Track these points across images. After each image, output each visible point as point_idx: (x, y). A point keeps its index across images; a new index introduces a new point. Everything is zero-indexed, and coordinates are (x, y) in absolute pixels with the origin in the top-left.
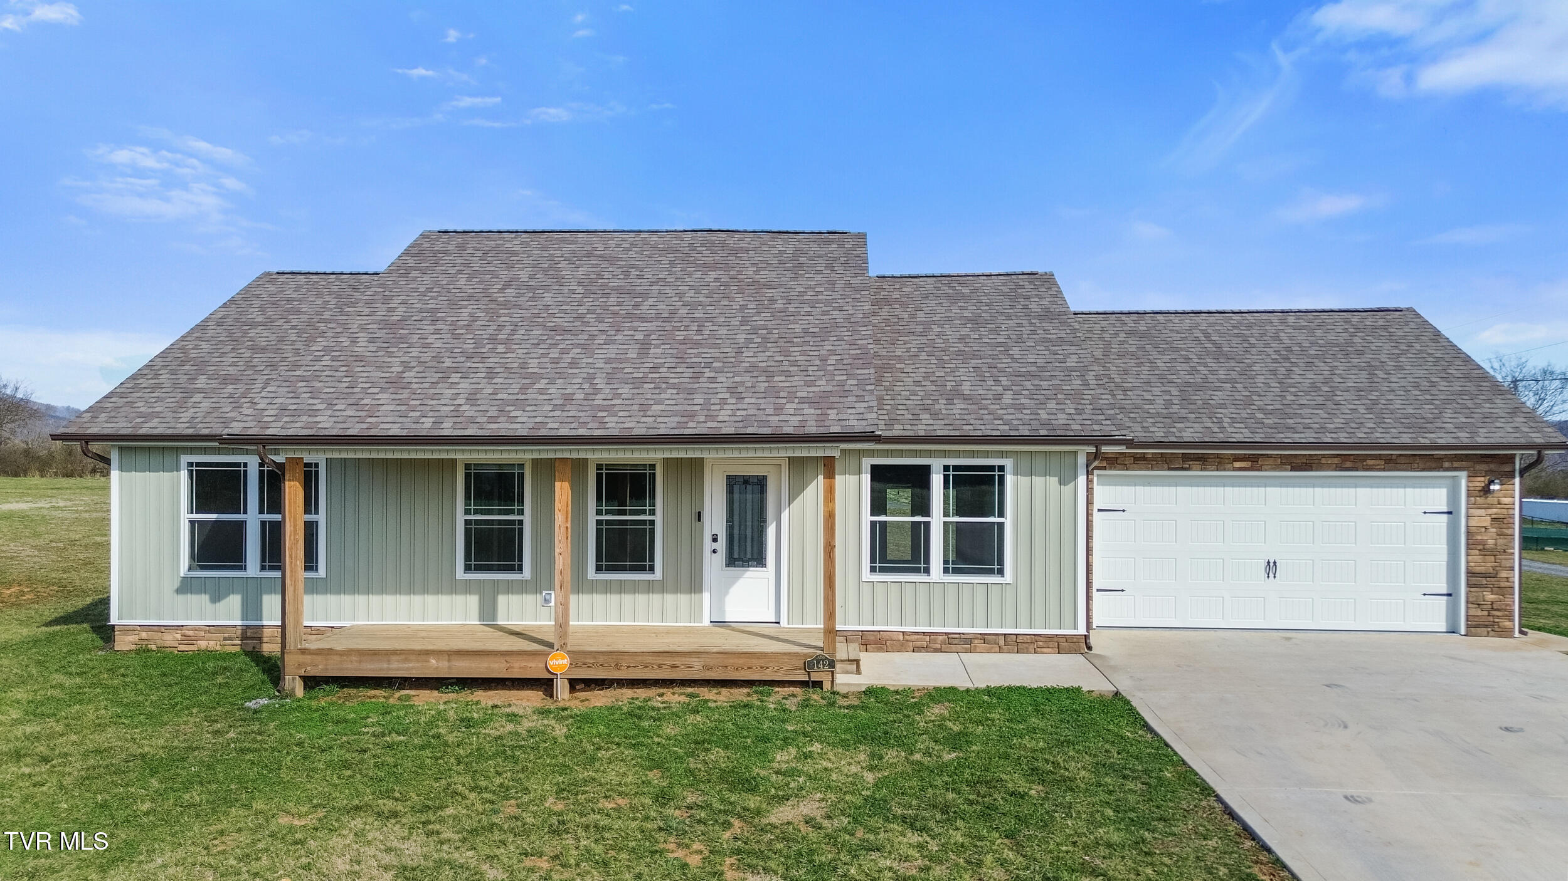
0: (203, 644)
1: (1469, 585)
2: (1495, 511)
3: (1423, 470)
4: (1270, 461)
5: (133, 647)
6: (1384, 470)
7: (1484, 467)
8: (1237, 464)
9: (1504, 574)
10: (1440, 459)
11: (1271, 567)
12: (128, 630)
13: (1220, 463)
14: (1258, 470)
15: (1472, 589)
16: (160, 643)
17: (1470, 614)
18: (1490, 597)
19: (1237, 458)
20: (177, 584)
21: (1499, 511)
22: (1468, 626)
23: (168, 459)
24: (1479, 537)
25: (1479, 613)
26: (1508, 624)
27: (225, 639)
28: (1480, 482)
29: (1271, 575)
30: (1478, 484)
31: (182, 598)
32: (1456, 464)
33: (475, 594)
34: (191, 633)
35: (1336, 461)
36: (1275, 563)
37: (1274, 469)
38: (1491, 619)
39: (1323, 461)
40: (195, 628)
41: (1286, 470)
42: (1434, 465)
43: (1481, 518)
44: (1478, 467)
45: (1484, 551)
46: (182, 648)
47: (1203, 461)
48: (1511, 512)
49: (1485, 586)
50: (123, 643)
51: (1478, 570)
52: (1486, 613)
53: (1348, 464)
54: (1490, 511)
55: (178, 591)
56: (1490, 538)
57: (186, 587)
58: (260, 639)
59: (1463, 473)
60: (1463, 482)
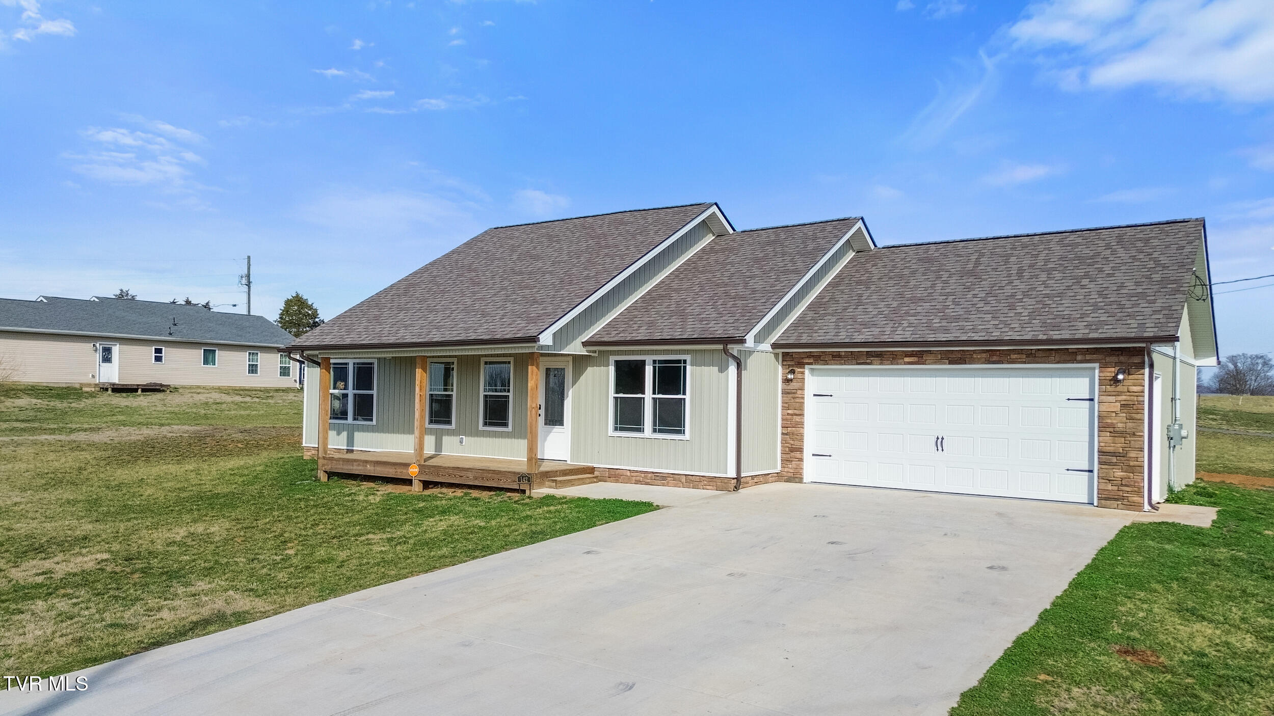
1: (1100, 463)
2: (1124, 397)
3: (1058, 362)
4: (933, 357)
6: (1025, 363)
7: (1114, 359)
8: (907, 360)
9: (1133, 454)
10: (1076, 352)
11: (939, 443)
12: (307, 449)
13: (894, 359)
14: (923, 364)
15: (1103, 467)
17: (1100, 488)
18: (1119, 474)
19: (907, 355)
21: (1128, 398)
22: (1099, 499)
24: (1109, 421)
25: (1110, 487)
26: (1136, 499)
28: (1110, 372)
29: (940, 448)
30: (1109, 374)
32: (1088, 357)
33: (433, 435)
35: (984, 355)
36: (943, 439)
37: (935, 363)
38: (1121, 493)
39: (975, 356)
41: (945, 363)
42: (1068, 358)
43: (1113, 404)
44: (1108, 359)
45: (1116, 433)
47: (881, 357)
48: (1140, 399)
49: (1115, 464)
51: (1110, 449)
52: (1116, 488)
53: (995, 358)
54: (1120, 398)
56: (1120, 422)
57: (329, 427)
59: (1097, 365)
60: (1097, 371)
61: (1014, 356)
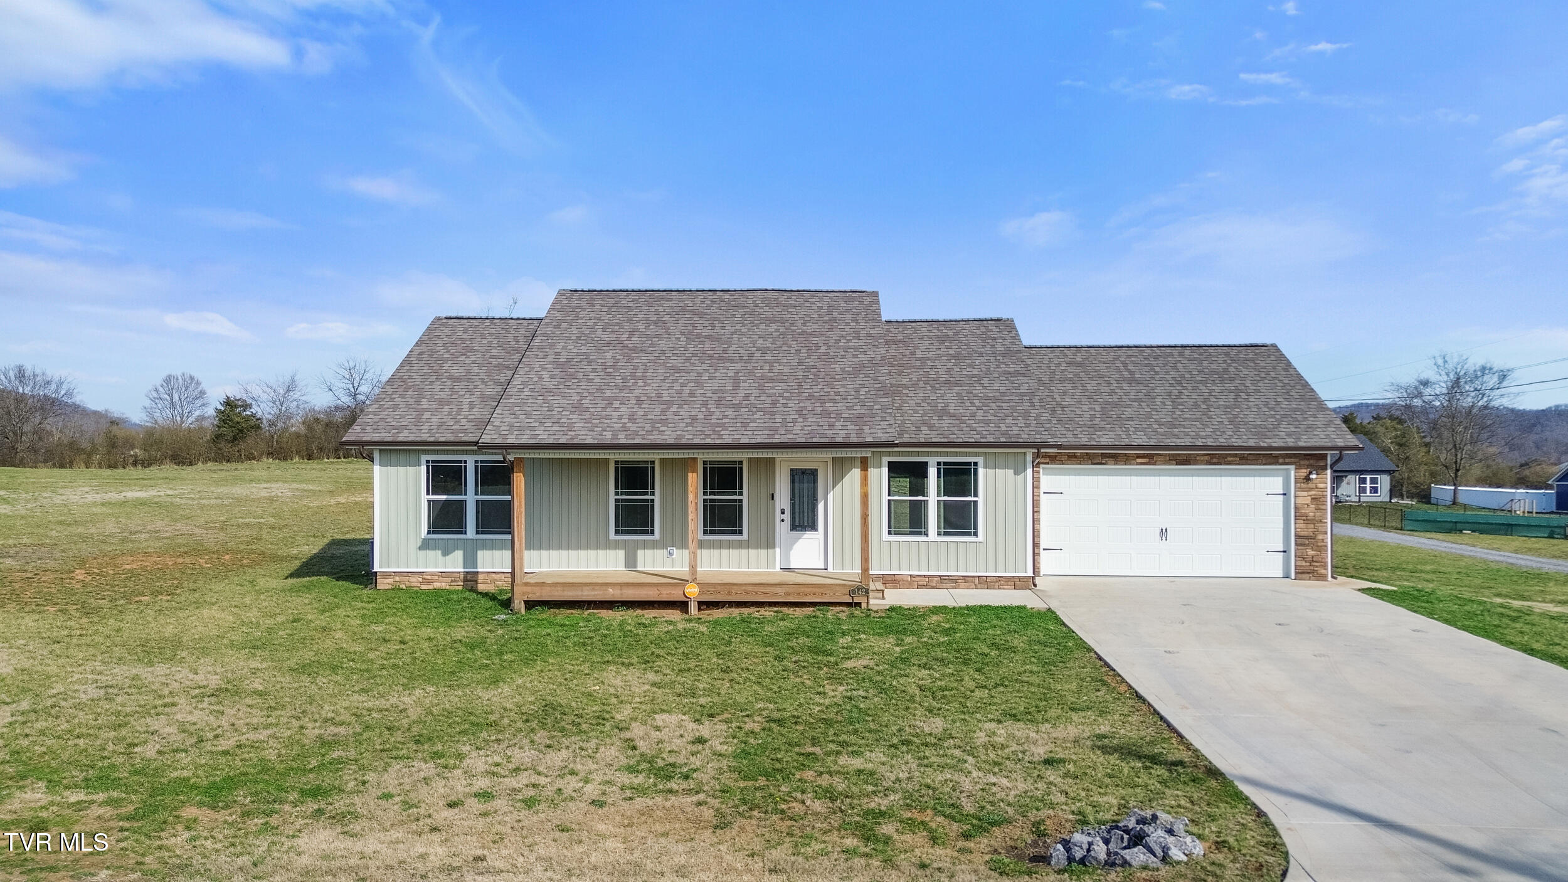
0: (437, 585)
1: (1296, 544)
2: (1313, 493)
3: (1265, 464)
4: (1162, 458)
5: (390, 587)
6: (1239, 464)
7: (1306, 462)
8: (1139, 460)
9: (1320, 537)
10: (1277, 457)
11: (1164, 533)
12: (386, 575)
13: (1127, 460)
14: (1153, 465)
15: (1299, 548)
16: (408, 584)
17: (1298, 564)
18: (1311, 553)
19: (1139, 456)
20: (419, 544)
21: (1317, 493)
22: (1296, 573)
23: (413, 457)
24: (1303, 511)
25: (1304, 564)
26: (1323, 571)
27: (452, 581)
28: (1303, 472)
29: (1164, 538)
30: (1302, 474)
31: (423, 553)
32: (1287, 460)
33: (621, 549)
34: (429, 577)
35: (1206, 458)
36: (1166, 530)
37: (1164, 464)
38: (1312, 568)
39: (1198, 458)
40: (432, 574)
41: (1173, 464)
42: (1273, 461)
43: (1305, 498)
44: (1302, 462)
45: (1307, 521)
46: (423, 587)
47: (1116, 458)
48: (1325, 493)
49: (1307, 545)
50: (383, 584)
51: (1302, 534)
52: (1308, 564)
53: (1215, 460)
54: (1311, 493)
55: (420, 548)
56: (1310, 511)
57: (425, 545)
58: (476, 581)
59: (1292, 467)
60: (1293, 473)
61: (1230, 459)
